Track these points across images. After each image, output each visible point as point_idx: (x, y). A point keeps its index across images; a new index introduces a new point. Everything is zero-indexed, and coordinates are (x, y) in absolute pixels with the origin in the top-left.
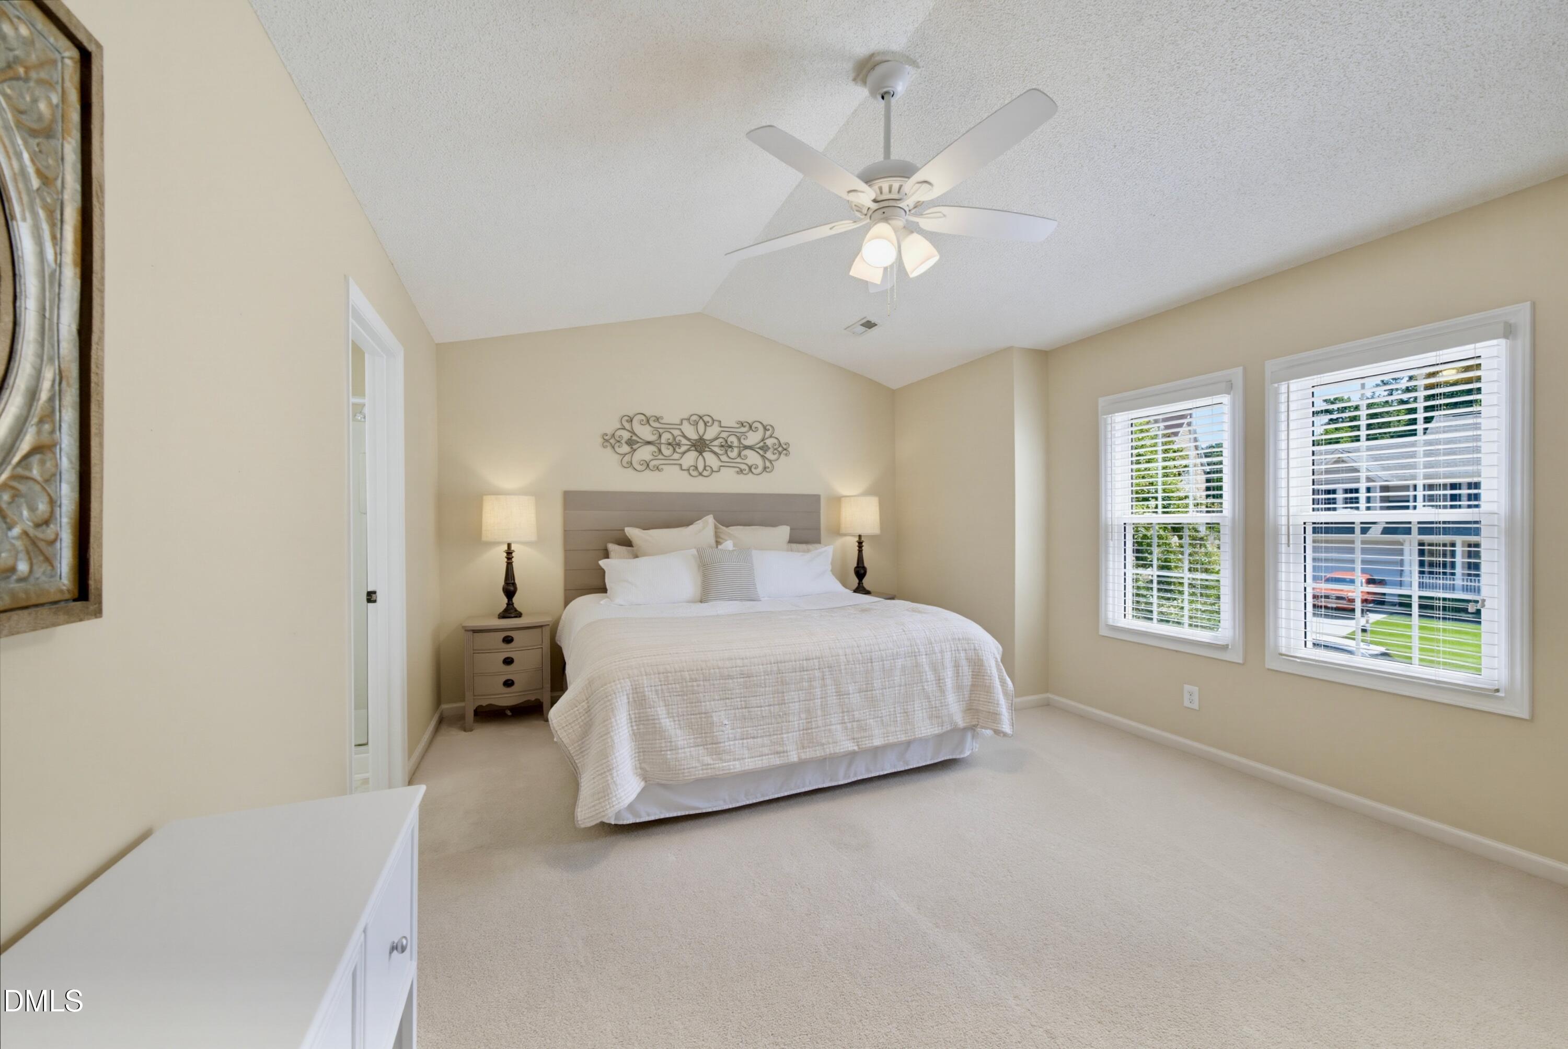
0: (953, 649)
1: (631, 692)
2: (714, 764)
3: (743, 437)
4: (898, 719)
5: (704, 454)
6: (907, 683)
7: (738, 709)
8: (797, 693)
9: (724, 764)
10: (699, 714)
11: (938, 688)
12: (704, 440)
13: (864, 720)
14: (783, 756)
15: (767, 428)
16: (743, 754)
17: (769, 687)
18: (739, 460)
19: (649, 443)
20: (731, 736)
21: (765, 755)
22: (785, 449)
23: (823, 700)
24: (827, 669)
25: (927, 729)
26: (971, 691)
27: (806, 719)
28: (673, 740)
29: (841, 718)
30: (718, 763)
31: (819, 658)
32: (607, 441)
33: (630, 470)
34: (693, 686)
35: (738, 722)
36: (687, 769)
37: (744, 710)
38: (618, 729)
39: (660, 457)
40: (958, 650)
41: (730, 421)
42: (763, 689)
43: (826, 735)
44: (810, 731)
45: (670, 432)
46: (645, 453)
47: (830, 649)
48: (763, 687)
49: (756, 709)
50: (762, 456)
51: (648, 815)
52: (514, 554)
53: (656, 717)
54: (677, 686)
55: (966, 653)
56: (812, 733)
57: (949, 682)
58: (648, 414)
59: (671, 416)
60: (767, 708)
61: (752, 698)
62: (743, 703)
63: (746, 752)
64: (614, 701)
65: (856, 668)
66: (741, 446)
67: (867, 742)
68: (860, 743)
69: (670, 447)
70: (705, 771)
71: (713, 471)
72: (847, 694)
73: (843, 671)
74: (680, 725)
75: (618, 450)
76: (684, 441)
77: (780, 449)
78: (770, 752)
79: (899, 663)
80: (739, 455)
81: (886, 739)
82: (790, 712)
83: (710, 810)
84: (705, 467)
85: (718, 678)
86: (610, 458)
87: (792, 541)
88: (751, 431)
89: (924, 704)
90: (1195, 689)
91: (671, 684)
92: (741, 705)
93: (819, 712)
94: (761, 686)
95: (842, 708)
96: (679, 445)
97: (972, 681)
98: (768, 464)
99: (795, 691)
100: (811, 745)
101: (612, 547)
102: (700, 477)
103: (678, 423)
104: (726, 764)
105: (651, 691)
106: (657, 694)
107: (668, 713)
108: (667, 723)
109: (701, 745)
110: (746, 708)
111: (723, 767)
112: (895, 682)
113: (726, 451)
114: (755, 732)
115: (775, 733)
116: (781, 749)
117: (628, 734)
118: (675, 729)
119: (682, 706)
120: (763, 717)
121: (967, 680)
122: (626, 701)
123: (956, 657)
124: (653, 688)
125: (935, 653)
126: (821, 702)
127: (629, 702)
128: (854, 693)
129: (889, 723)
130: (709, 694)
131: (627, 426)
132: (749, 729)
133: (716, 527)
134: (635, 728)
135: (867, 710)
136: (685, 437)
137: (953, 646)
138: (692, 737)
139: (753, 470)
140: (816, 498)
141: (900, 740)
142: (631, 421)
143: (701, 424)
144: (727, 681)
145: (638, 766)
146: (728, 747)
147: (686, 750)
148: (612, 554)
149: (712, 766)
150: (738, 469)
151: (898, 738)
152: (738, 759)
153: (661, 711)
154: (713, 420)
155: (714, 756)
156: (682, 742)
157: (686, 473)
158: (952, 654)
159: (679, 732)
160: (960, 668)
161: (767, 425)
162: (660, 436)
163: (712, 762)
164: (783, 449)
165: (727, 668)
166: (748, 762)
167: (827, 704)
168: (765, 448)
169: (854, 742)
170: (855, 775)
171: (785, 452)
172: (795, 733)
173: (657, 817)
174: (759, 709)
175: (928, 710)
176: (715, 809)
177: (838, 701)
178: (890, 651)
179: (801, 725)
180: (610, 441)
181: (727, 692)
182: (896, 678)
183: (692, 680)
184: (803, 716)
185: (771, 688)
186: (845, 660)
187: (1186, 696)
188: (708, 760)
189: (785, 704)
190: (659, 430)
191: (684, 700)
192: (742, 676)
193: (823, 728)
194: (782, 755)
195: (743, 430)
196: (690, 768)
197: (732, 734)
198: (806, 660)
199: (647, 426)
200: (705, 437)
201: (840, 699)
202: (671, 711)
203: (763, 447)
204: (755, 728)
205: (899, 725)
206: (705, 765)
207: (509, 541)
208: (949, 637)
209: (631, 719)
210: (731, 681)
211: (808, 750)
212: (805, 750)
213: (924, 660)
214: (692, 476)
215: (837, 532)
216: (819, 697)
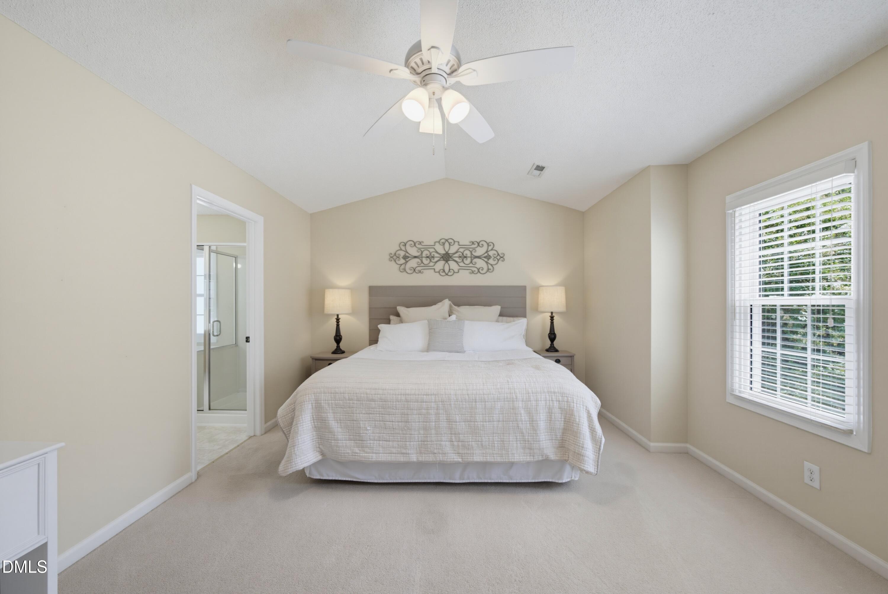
0: (548, 399)
1: (314, 402)
2: (359, 453)
3: (474, 251)
4: (496, 445)
5: (449, 262)
6: (505, 420)
7: (377, 421)
8: (418, 416)
9: (366, 455)
10: (353, 420)
11: (531, 427)
12: (449, 254)
13: (467, 442)
14: (406, 457)
15: (490, 244)
16: (379, 450)
17: (399, 410)
18: (471, 265)
19: (415, 257)
20: (371, 437)
21: (394, 454)
22: (502, 257)
23: (437, 423)
24: (441, 403)
25: (520, 456)
26: (563, 433)
27: (424, 434)
28: (336, 434)
29: (449, 438)
30: (362, 453)
31: (436, 395)
32: (392, 257)
33: (405, 273)
34: (350, 403)
35: (377, 429)
36: (343, 453)
37: (381, 422)
38: (302, 423)
39: (422, 265)
40: (552, 400)
41: (465, 242)
42: (395, 411)
43: (438, 447)
44: (426, 443)
45: (428, 250)
46: (413, 263)
47: (445, 389)
48: (394, 409)
49: (389, 423)
50: (486, 262)
51: (328, 476)
52: (340, 320)
53: (327, 419)
54: (341, 402)
55: (559, 403)
56: (427, 444)
57: (542, 425)
58: (415, 241)
59: (428, 241)
60: (397, 423)
61: (387, 416)
62: (381, 418)
63: (381, 449)
64: (303, 406)
65: (463, 404)
66: (472, 256)
67: (469, 457)
68: (464, 457)
69: (428, 259)
70: (354, 457)
71: (454, 272)
72: (455, 422)
73: (452, 406)
74: (341, 425)
75: (397, 262)
76: (436, 255)
77: (498, 257)
78: (397, 452)
79: (499, 405)
80: (471, 262)
81: (485, 458)
82: (412, 428)
83: (366, 481)
84: (450, 270)
85: (366, 400)
86: (394, 267)
87: (501, 315)
88: (479, 247)
89: (518, 437)
90: (816, 468)
91: (337, 400)
92: (379, 419)
93: (433, 432)
94: (393, 409)
95: (451, 431)
96: (433, 257)
97: (564, 426)
98: (490, 267)
99: (417, 414)
100: (426, 452)
101: (392, 317)
102: (447, 276)
103: (433, 244)
104: (367, 455)
105: (326, 403)
106: (329, 405)
107: (334, 418)
108: (333, 424)
109: (353, 440)
110: (382, 421)
111: (365, 456)
112: (494, 418)
113: (463, 260)
114: (388, 437)
115: (402, 440)
116: (405, 451)
117: (311, 427)
118: (337, 427)
119: (343, 414)
120: (394, 428)
121: (559, 425)
122: (310, 407)
123: (549, 405)
124: (327, 401)
125: (530, 401)
126: (435, 424)
127: (313, 408)
128: (460, 422)
129: (488, 447)
130: (359, 409)
131: (403, 248)
132: (384, 435)
133: (450, 307)
134: (316, 423)
135: (470, 435)
136: (437, 252)
137: (548, 397)
138: (348, 434)
139: (480, 271)
140: (523, 289)
141: (496, 460)
142: (405, 245)
143: (447, 245)
144: (371, 403)
145: (318, 446)
146: (369, 445)
147: (343, 442)
148: (392, 322)
149: (358, 454)
150: (471, 271)
151: (494, 459)
152: (376, 453)
153: (330, 416)
154: (454, 242)
155: (360, 449)
156: (341, 436)
157: (438, 274)
158: (546, 403)
159: (340, 430)
160: (553, 415)
161: (489, 243)
162: (422, 253)
163: (358, 452)
164: (500, 257)
165: (372, 394)
166: (382, 456)
167: (439, 427)
168: (488, 257)
169: (459, 456)
170: (469, 479)
171: (502, 259)
172: (415, 443)
173: (334, 478)
174: (391, 423)
175: (522, 442)
176: (369, 481)
177: (448, 425)
178: (492, 396)
179: (420, 438)
180: (394, 257)
181: (370, 409)
182: (495, 415)
183: (349, 400)
184: (422, 432)
185: (400, 411)
186: (455, 398)
187: (807, 474)
188: (357, 450)
189: (409, 422)
190: (421, 249)
191: (344, 411)
192: (381, 400)
193: (435, 442)
194: (405, 455)
195: (473, 246)
196: (345, 453)
197: (372, 436)
198: (426, 395)
199: (415, 247)
200: (449, 252)
201: (449, 424)
202: (336, 416)
203: (486, 256)
204: (388, 435)
205: (496, 449)
206: (354, 453)
207: (338, 313)
208: (546, 390)
209: (313, 418)
210: (373, 403)
211: (424, 455)
212: (422, 455)
213: (520, 405)
214: (441, 275)
215: (536, 310)
216: (434, 421)
